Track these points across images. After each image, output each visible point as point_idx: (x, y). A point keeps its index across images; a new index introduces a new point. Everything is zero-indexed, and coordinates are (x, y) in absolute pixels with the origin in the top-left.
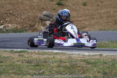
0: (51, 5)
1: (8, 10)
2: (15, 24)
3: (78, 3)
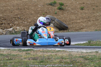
0: (53, 10)
1: (16, 15)
2: (22, 26)
3: (76, 7)
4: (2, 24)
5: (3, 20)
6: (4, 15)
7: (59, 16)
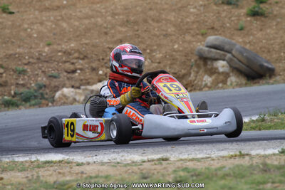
0: (233, 19)
4: (74, 71)
5: (78, 58)
6: (82, 44)
7: (251, 37)
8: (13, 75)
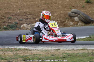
0: (81, 4)
4: (27, 19)
5: (29, 15)
6: (30, 10)
7: (86, 10)
8: (7, 19)
